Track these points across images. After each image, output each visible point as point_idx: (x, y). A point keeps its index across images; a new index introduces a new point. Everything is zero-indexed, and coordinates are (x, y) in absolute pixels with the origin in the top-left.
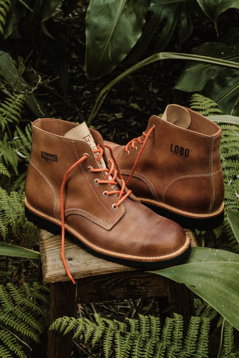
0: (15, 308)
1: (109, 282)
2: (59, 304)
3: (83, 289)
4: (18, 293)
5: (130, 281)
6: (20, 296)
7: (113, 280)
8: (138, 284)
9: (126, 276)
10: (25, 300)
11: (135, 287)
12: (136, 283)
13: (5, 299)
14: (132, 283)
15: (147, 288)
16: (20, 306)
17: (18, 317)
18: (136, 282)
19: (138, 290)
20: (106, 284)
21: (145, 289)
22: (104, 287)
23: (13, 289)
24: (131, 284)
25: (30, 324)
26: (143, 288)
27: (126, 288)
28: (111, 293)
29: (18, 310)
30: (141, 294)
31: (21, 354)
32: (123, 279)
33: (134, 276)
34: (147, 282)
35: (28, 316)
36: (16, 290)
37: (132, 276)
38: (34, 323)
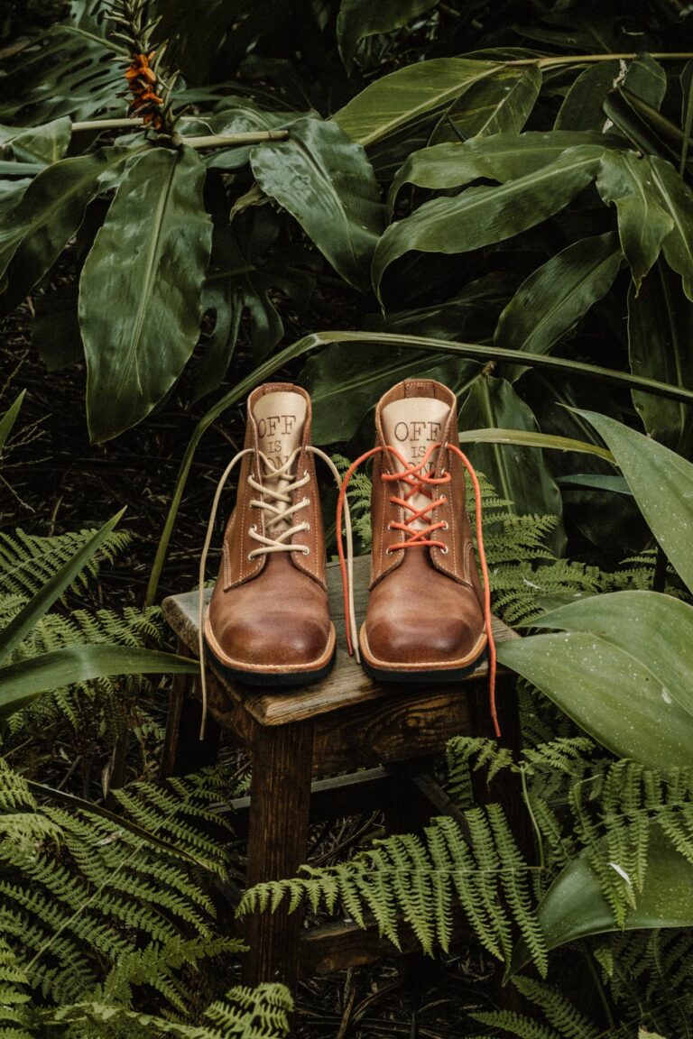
0: (166, 821)
1: (371, 724)
2: (282, 777)
3: (322, 743)
4: (162, 797)
5: (409, 719)
6: (169, 801)
7: (378, 719)
8: (422, 724)
9: (399, 710)
10: (183, 805)
11: (416, 730)
12: (419, 722)
13: (138, 810)
14: (412, 723)
15: (439, 731)
16: (176, 818)
17: (178, 836)
18: (418, 719)
19: (423, 738)
20: (366, 729)
21: (435, 734)
22: (362, 736)
23: (150, 790)
24: (411, 725)
25: (205, 848)
26: (432, 732)
27: (401, 735)
28: (374, 748)
29: (172, 825)
30: (429, 745)
31: (204, 901)
32: (395, 715)
33: (415, 708)
34: (439, 719)
35: (197, 834)
36: (157, 791)
37: (411, 709)
38: (210, 846)
